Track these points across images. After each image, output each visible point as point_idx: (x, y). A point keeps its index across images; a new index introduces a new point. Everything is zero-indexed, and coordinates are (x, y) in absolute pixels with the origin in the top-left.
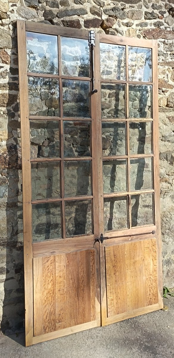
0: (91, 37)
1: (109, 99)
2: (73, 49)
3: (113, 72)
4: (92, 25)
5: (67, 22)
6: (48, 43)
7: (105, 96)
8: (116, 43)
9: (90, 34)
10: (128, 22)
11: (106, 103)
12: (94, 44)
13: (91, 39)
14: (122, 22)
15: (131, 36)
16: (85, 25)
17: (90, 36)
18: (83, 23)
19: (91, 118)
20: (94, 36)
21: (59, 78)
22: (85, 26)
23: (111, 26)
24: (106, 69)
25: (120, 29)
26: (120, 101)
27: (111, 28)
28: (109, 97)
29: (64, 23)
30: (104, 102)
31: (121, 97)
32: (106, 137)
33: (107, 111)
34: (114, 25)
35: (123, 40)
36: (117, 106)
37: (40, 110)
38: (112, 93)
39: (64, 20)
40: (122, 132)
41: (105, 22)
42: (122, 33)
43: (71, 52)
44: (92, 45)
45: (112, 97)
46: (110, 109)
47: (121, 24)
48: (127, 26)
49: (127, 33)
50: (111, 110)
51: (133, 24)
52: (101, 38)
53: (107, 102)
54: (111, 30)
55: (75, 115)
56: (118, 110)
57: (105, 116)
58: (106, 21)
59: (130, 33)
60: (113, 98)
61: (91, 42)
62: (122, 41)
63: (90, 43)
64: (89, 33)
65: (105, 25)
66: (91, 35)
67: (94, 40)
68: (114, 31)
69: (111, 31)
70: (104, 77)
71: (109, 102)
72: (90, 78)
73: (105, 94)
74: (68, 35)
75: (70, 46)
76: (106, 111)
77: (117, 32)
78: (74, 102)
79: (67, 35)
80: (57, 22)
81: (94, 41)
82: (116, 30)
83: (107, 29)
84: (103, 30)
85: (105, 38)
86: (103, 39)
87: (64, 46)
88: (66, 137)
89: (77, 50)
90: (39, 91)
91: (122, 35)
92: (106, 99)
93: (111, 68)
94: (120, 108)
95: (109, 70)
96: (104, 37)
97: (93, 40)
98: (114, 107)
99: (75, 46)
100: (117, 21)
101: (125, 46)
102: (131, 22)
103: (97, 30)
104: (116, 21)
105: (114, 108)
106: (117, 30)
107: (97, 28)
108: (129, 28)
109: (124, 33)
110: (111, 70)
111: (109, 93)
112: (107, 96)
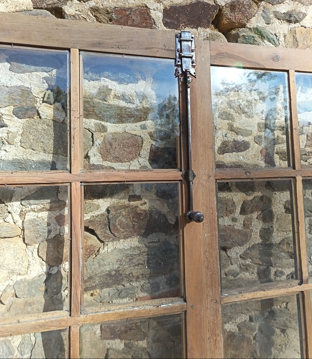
0: (181, 52)
1: (244, 217)
2: (129, 89)
3: (252, 143)
4: (189, 21)
5: (108, 13)
6: (45, 74)
7: (232, 212)
8: (259, 64)
9: (180, 41)
10: (290, 10)
11: (234, 230)
12: (192, 71)
13: (181, 57)
14: (274, 12)
15: (300, 45)
16: (166, 20)
17: (179, 47)
18: (161, 15)
19: (185, 301)
20: (193, 48)
21: (71, 183)
22: (166, 24)
23: (245, 21)
24: (232, 137)
25: (269, 30)
26: (275, 220)
27: (244, 26)
28: (243, 211)
29: (98, 15)
30: (231, 229)
31: (278, 208)
32: (239, 329)
33: (240, 253)
34: (253, 20)
35: (280, 55)
36: (266, 233)
37: (20, 278)
38: (251, 201)
39: (98, 5)
40: (286, 308)
41: (227, 11)
42: (275, 40)
43: (123, 97)
44: (185, 74)
45: (252, 212)
46: (247, 245)
47: (272, 16)
48: (290, 22)
49: (290, 39)
50: (249, 248)
51: (305, 15)
52: (214, 53)
53: (239, 226)
54: (242, 32)
55: (138, 278)
56: (271, 245)
57: (232, 264)
58: (229, 9)
59: (298, 39)
60: (255, 215)
61: (181, 66)
62: (276, 58)
63: (179, 69)
64: (177, 39)
65: (225, 21)
66: (184, 43)
67: (191, 57)
68: (252, 34)
69: (243, 36)
70: (229, 158)
71: (244, 225)
72: (181, 171)
73: (230, 203)
74: (109, 48)
75: (121, 81)
76: (236, 252)
77: (262, 36)
78: (138, 235)
79: (104, 47)
80: (77, 12)
81: (193, 63)
82: (257, 30)
83: (234, 32)
84: (221, 34)
85: (226, 53)
86: (221, 55)
87: (102, 83)
88: (108, 350)
89: (142, 90)
90: (17, 217)
91: (276, 45)
92: (234, 220)
93: (248, 133)
94: (277, 237)
95: (240, 138)
96: (223, 51)
97: (190, 59)
98: (259, 237)
99: (136, 81)
100: (261, 8)
101: (286, 73)
102: (298, 10)
103: (202, 33)
104: (256, 8)
105: (261, 241)
106: (260, 32)
107: (203, 29)
108: (292, 25)
109: (282, 39)
110: (246, 139)
111: (244, 202)
112: (238, 210)
